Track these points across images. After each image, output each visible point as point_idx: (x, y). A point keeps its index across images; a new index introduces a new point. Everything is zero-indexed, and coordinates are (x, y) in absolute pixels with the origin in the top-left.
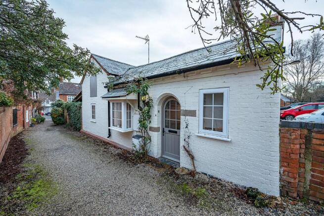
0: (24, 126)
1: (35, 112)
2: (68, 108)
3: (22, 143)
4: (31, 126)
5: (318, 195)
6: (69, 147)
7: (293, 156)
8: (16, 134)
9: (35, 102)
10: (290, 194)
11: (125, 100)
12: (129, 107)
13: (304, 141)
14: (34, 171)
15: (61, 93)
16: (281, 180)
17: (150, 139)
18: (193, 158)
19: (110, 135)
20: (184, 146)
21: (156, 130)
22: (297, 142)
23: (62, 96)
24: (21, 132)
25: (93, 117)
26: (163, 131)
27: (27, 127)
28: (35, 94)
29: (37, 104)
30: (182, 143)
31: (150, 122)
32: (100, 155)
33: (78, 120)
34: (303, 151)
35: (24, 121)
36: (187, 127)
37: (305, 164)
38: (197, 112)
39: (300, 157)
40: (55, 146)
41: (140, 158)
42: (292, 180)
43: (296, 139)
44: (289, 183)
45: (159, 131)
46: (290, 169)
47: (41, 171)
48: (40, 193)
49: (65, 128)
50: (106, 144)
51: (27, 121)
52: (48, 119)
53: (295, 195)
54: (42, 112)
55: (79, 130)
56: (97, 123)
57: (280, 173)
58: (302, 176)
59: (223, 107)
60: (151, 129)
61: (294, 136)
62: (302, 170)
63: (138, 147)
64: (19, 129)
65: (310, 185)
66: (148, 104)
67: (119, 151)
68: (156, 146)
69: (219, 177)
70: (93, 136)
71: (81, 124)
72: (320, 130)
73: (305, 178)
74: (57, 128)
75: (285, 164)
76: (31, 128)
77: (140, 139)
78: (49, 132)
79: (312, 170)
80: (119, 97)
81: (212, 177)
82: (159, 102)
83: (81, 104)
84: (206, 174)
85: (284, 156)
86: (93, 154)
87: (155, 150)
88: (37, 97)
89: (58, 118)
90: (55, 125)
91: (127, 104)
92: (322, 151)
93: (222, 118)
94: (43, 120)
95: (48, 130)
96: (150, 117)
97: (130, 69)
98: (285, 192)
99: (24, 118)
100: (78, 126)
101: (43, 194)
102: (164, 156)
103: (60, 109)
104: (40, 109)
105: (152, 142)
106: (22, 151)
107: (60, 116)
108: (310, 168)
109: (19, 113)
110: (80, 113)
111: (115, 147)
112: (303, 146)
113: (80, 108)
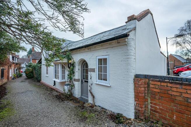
0: (8, 79)
1: (17, 70)
2: (34, 68)
3: (5, 88)
4: (13, 79)
5: (154, 118)
6: (31, 91)
7: (140, 95)
8: (2, 84)
9: (17, 64)
10: (140, 117)
11: (60, 63)
12: (63, 67)
13: (147, 86)
14: (6, 104)
15: (33, 58)
16: (135, 109)
17: (74, 86)
18: (94, 97)
19: (55, 84)
20: (89, 90)
21: (78, 80)
22: (142, 86)
23: (33, 60)
24: (6, 83)
25: (47, 73)
26: (82, 81)
27: (10, 79)
28: (17, 59)
29: (18, 65)
30: (89, 88)
31: (74, 76)
32: (46, 96)
33: (39, 75)
34: (146, 92)
35: (8, 76)
36: (91, 78)
37: (147, 99)
38: (95, 69)
39: (145, 95)
40: (23, 91)
41: (68, 98)
42: (140, 109)
43: (141, 84)
44: (139, 110)
45: (79, 81)
46: (139, 102)
47: (9, 104)
48: (5, 114)
49: (32, 80)
50: (52, 89)
51: (11, 76)
52: (24, 75)
53: (142, 118)
54: (22, 70)
55: (40, 81)
56: (49, 77)
57: (135, 105)
58: (146, 107)
59: (107, 66)
60: (75, 80)
61: (140, 83)
62: (146, 103)
63: (67, 91)
64: (5, 80)
65: (150, 112)
66: (73, 65)
67: (58, 94)
68: (77, 91)
69: (106, 108)
70: (46, 85)
71: (41, 78)
72: (153, 79)
73: (148, 108)
74: (28, 81)
75: (137, 99)
76: (13, 80)
77: (69, 86)
78: (22, 83)
79: (151, 103)
80: (57, 61)
81: (103, 108)
82: (79, 64)
83: (41, 65)
84: (100, 107)
85: (137, 95)
86: (42, 95)
87: (77, 93)
88: (18, 61)
89: (29, 74)
90: (27, 79)
91: (62, 65)
92: (155, 92)
93: (107, 73)
94: (21, 76)
95: (22, 81)
96: (74, 73)
97: (70, 43)
98: (137, 116)
99: (8, 74)
100: (39, 79)
101: (6, 115)
102: (82, 97)
103: (30, 68)
104: (20, 68)
105: (75, 88)
106: (3, 93)
107: (30, 73)
108: (150, 101)
109: (5, 71)
110: (40, 71)
111: (57, 91)
112: (146, 89)
113: (41, 68)
